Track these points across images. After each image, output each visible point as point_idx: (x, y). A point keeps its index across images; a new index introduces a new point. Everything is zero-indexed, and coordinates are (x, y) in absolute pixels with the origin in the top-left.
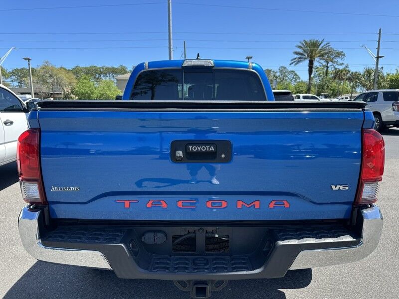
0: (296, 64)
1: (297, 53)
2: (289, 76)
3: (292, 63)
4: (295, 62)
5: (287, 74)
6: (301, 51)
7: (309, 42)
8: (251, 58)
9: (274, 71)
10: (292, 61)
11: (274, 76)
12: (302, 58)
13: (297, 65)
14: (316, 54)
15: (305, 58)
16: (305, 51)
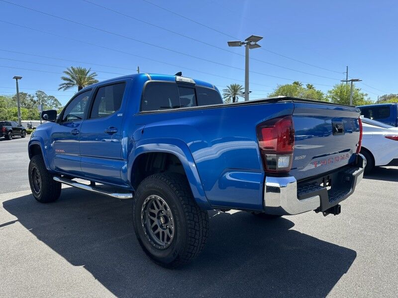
0: (65, 89)
1: (65, 79)
2: (49, 101)
3: (61, 88)
4: (63, 87)
5: (46, 99)
6: (69, 77)
7: (76, 69)
8: (20, 78)
9: (29, 96)
10: (62, 86)
11: (32, 100)
12: (71, 84)
13: (67, 90)
14: (85, 82)
15: (73, 85)
16: (73, 78)
